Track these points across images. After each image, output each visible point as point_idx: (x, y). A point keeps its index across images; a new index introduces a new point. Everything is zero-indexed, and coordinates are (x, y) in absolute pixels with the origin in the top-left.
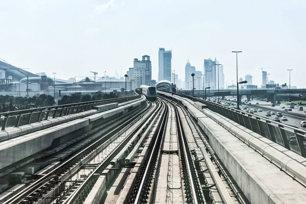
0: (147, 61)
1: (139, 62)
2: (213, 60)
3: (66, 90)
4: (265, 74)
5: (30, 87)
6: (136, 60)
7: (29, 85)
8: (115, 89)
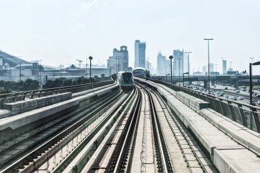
0: (124, 51)
1: (118, 51)
2: (181, 50)
3: (54, 75)
4: (225, 62)
5: (23, 72)
6: (115, 50)
7: (22, 71)
8: (96, 75)
